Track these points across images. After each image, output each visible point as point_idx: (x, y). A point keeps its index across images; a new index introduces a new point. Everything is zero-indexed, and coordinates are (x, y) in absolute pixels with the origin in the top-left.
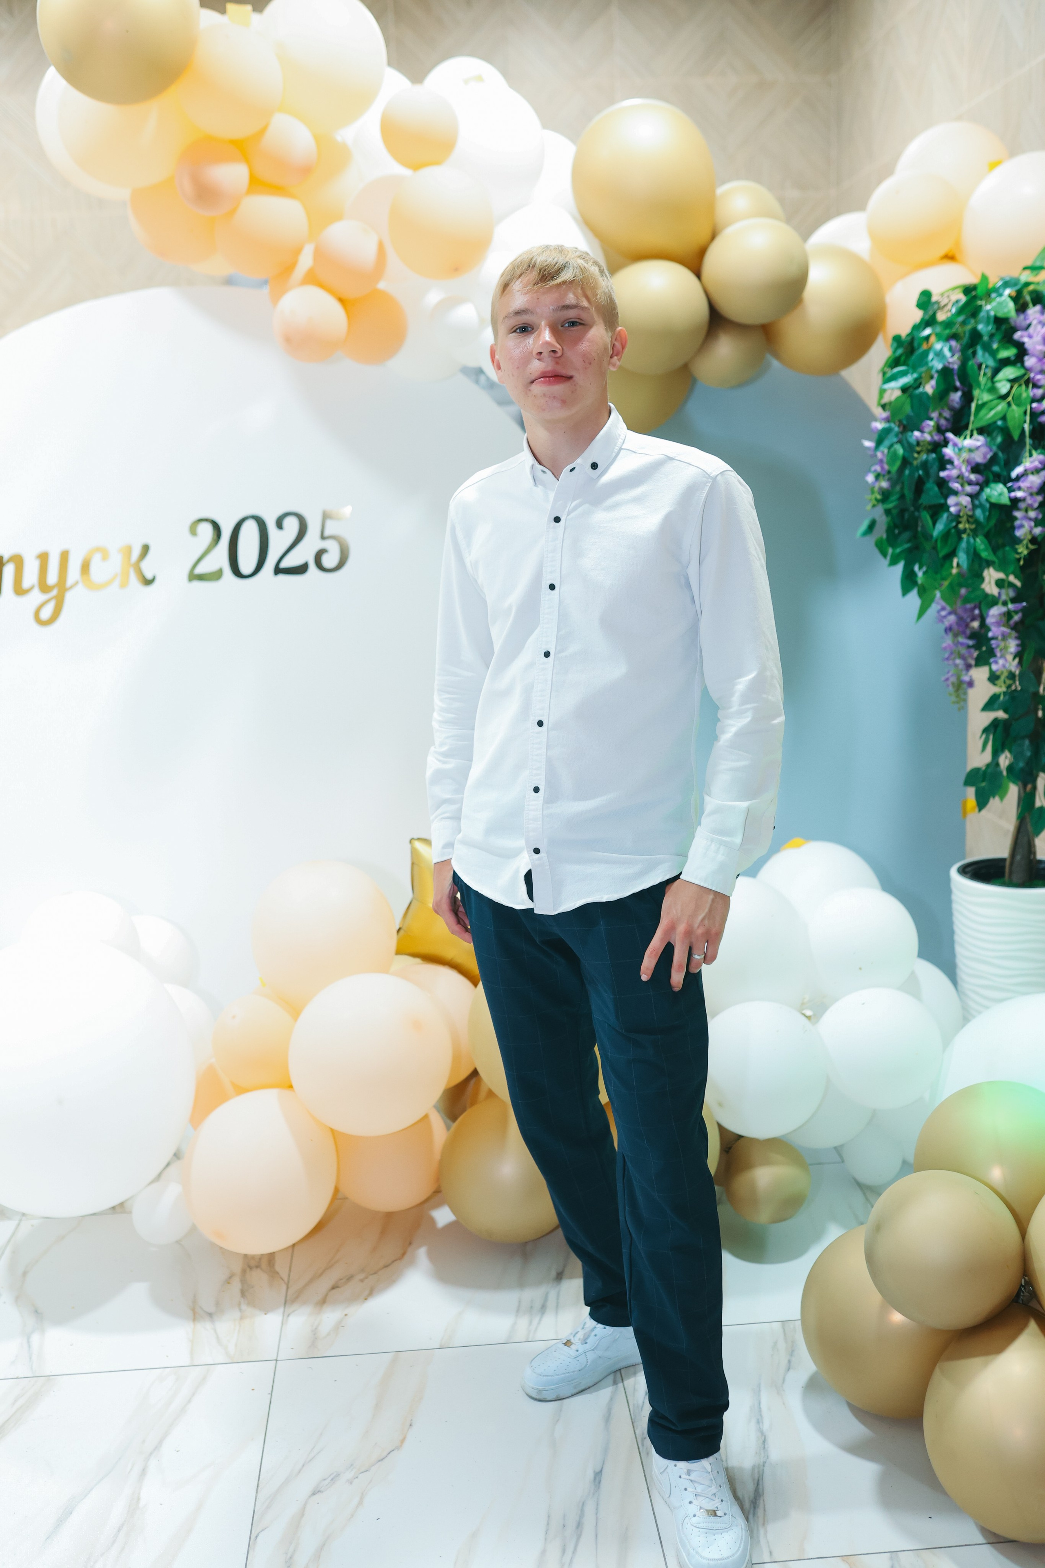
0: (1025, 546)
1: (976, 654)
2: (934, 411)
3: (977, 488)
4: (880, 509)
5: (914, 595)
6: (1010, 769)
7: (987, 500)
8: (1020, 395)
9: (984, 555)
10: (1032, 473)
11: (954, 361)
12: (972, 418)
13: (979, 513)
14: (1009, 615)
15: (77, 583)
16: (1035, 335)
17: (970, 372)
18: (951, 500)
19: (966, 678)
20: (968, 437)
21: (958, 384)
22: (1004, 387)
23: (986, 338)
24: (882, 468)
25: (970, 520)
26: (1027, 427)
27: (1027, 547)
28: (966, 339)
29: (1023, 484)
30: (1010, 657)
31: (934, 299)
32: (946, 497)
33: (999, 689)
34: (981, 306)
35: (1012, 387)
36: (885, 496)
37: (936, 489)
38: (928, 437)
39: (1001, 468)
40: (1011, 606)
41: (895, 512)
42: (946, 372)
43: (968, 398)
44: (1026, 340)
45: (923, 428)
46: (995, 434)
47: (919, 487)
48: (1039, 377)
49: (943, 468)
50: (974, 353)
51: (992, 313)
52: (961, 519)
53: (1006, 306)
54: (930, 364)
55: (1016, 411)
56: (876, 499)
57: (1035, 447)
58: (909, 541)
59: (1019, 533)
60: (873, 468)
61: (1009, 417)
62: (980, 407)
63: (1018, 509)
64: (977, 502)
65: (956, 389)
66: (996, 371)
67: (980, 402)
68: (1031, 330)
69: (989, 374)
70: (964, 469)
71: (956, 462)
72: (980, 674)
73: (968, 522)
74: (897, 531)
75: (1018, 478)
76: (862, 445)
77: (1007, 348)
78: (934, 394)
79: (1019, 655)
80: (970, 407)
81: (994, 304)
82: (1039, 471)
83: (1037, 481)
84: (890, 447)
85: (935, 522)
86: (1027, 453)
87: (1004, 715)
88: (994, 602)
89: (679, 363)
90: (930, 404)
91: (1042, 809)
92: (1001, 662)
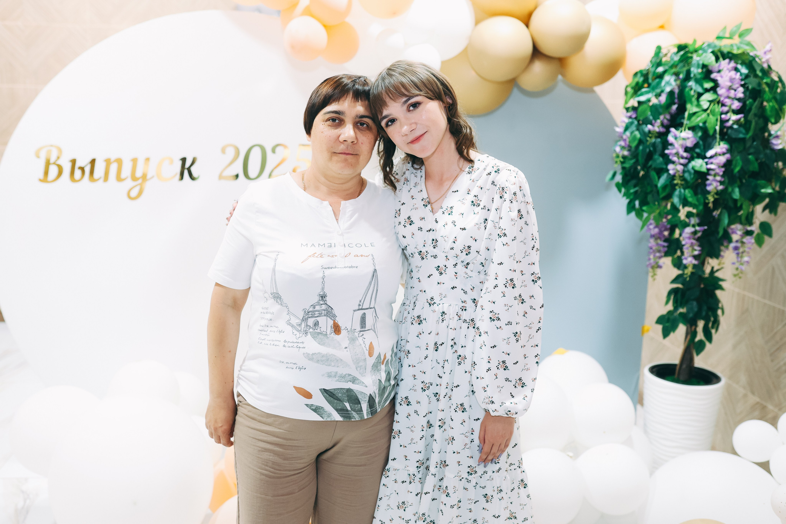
1: (666, 249)
2: (661, 115)
3: (687, 161)
4: (620, 167)
5: (633, 214)
6: (683, 315)
7: (693, 168)
8: (715, 110)
9: (690, 200)
10: (720, 155)
11: (676, 86)
12: (685, 120)
13: (687, 175)
14: (695, 233)
15: (153, 177)
16: (724, 76)
17: (685, 94)
18: (670, 167)
19: (659, 264)
20: (683, 131)
21: (676, 100)
22: (705, 105)
23: (695, 76)
24: (625, 143)
25: (682, 178)
26: (718, 128)
27: (713, 197)
28: (682, 76)
29: (715, 161)
30: (692, 256)
31: (663, 50)
32: (667, 164)
34: (692, 57)
35: (710, 105)
36: (625, 159)
37: (660, 159)
38: (657, 129)
39: (701, 151)
40: (698, 228)
41: (628, 169)
42: (671, 93)
43: (683, 109)
44: (719, 78)
45: (653, 123)
46: (697, 130)
47: (650, 156)
48: (726, 100)
49: (667, 149)
50: (688, 83)
51: (701, 63)
52: (675, 178)
53: (709, 58)
54: (663, 88)
55: (712, 120)
56: (620, 162)
57: (722, 139)
58: (638, 187)
59: (709, 188)
60: (619, 143)
61: (708, 121)
62: (691, 115)
63: (711, 175)
64: (686, 169)
65: (675, 104)
66: (700, 95)
67: (691, 112)
68: (722, 73)
69: (697, 96)
70: (679, 150)
71: (676, 145)
72: (666, 261)
73: (680, 179)
74: (628, 178)
75: (711, 157)
76: (614, 131)
77: (707, 82)
78: (665, 103)
79: (698, 256)
80: (683, 114)
81: (701, 57)
82: (724, 154)
83: (722, 159)
84: (632, 133)
85: (659, 178)
86: (717, 144)
87: (680, 286)
88: (686, 225)
89: (510, 77)
90: (661, 110)
91: (701, 341)
92: (689, 259)
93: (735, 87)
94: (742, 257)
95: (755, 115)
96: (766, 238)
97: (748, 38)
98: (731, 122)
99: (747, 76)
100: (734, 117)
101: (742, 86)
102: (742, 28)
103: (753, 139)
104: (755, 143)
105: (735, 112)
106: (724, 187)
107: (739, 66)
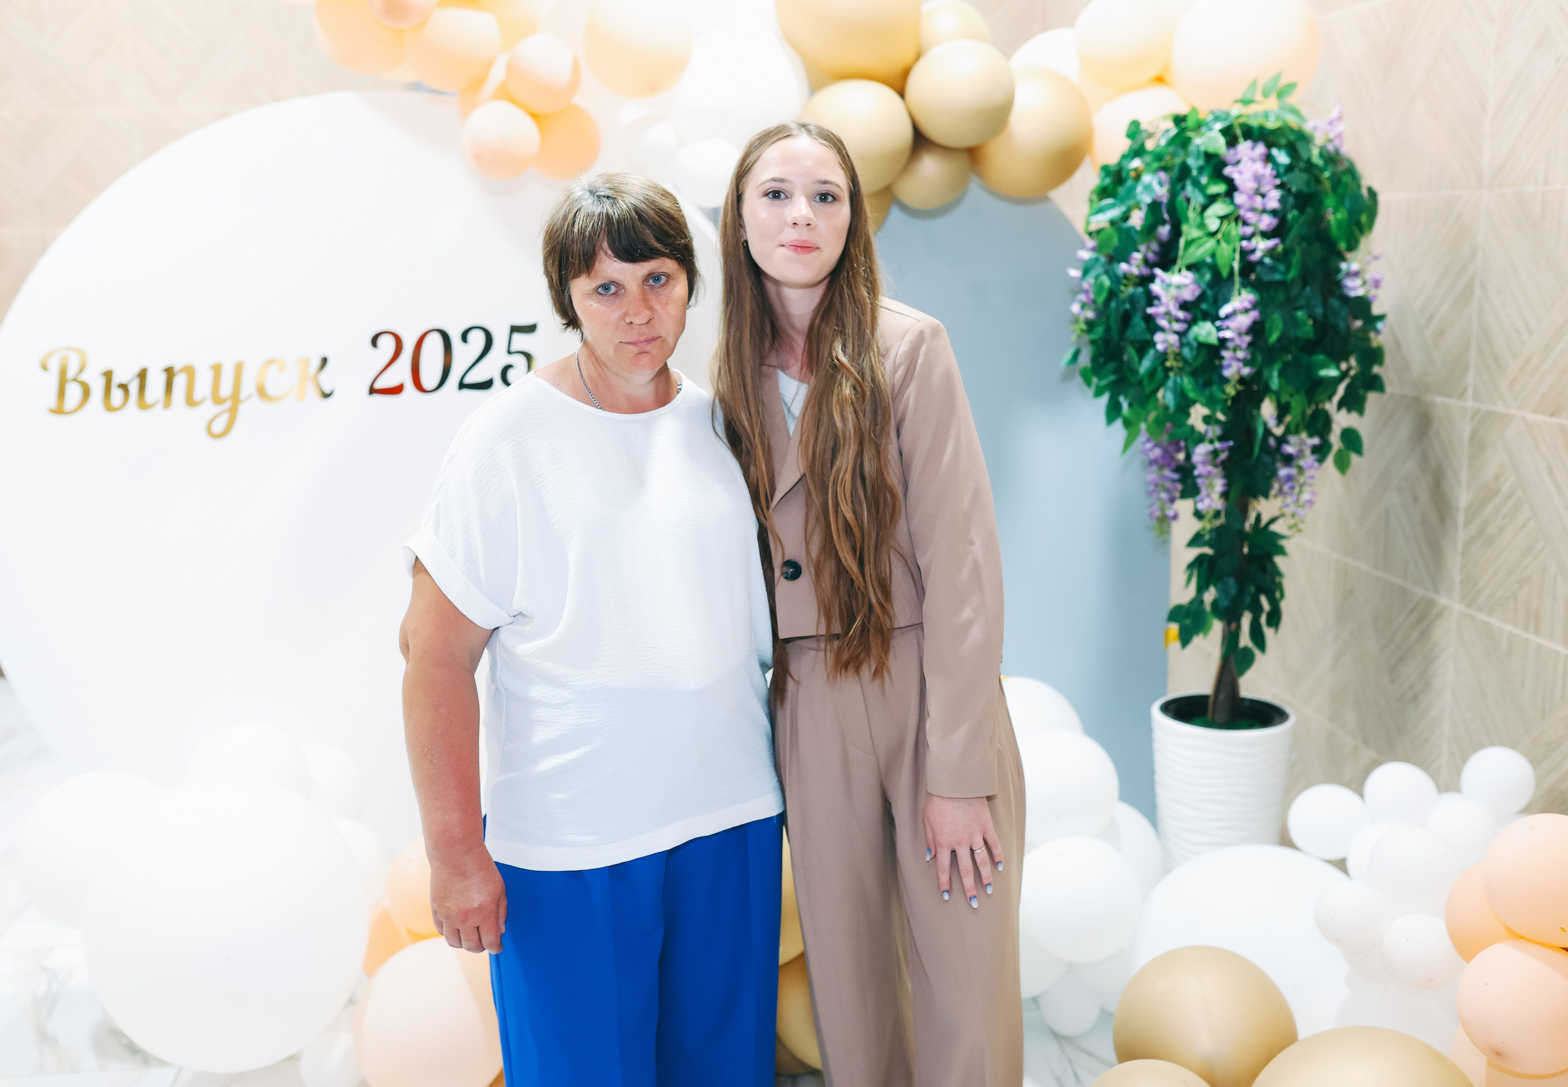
0: (1233, 387)
1: (1179, 487)
2: (1142, 243)
3: (1186, 326)
4: (1087, 338)
5: (1118, 424)
6: (1215, 604)
7: (1196, 339)
8: (1230, 232)
9: (1191, 395)
10: (1241, 313)
11: (1162, 192)
12: (1181, 252)
13: (1186, 352)
14: (1215, 453)
15: (250, 397)
16: (1245, 172)
17: (1178, 206)
18: (1158, 337)
19: (1170, 513)
20: (1176, 273)
21: (1166, 216)
22: (1213, 224)
23: (1194, 173)
24: (1088, 298)
25: (1178, 358)
26: (1236, 265)
27: (1235, 387)
28: (1175, 173)
29: (1234, 324)
30: (1216, 496)
31: (1142, 127)
32: (1153, 333)
33: (1206, 525)
34: (1191, 138)
35: (1221, 224)
36: (1090, 325)
37: (1143, 325)
38: (1135, 271)
39: (1210, 306)
40: (1217, 445)
41: (1100, 342)
42: (1155, 206)
43: (1176, 233)
44: (1236, 177)
45: (1130, 259)
46: (1203, 270)
47: (1126, 319)
48: (1249, 215)
49: (1150, 304)
50: (1183, 188)
51: (1203, 148)
52: (1168, 357)
53: (1217, 141)
54: (1139, 198)
55: (1225, 250)
56: (1082, 330)
57: (1244, 286)
58: (1115, 372)
59: (1227, 373)
60: (1078, 298)
61: (1218, 254)
62: (1189, 243)
63: (1227, 348)
64: (1184, 340)
65: (1164, 222)
66: (1204, 208)
67: (1190, 238)
68: (1241, 166)
69: (1199, 209)
70: (1171, 307)
71: (1164, 299)
72: (1184, 507)
73: (1175, 359)
74: (1101, 359)
75: (1227, 317)
76: (1067, 274)
77: (1216, 183)
78: (1142, 227)
79: (1225, 495)
80: (1178, 242)
81: (1205, 139)
82: (1246, 311)
83: (1244, 321)
84: (1097, 278)
85: (1141, 358)
86: (1236, 292)
87: (1208, 551)
88: (1200, 439)
89: (881, 185)
90: (1138, 238)
91: (1246, 650)
92: (1207, 501)
93: (1264, 190)
94: (1300, 493)
95: (1303, 239)
96: (1354, 457)
97: (1292, 100)
98: (1259, 254)
99: (1289, 169)
100: (1262, 245)
101: (1277, 187)
102: (1284, 81)
103: (1305, 278)
104: (1308, 289)
105: (1266, 235)
106: (1254, 370)
107: (1275, 151)
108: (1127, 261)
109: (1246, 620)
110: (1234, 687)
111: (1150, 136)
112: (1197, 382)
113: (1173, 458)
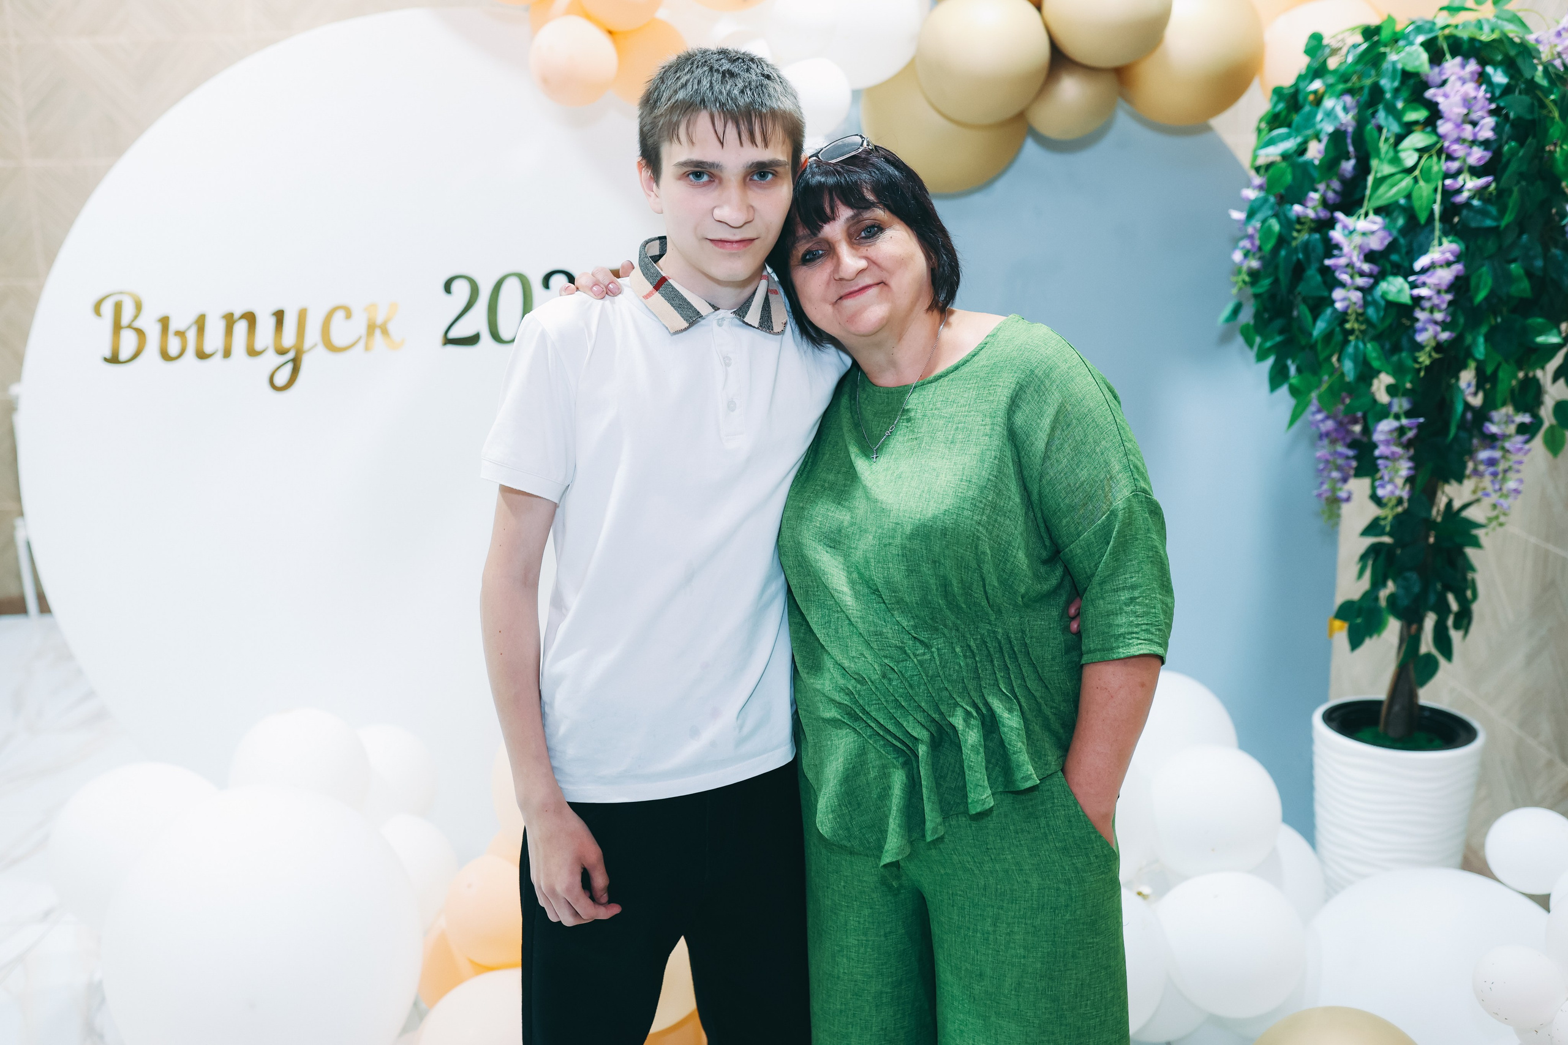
0: (1428, 355)
1: (1354, 464)
2: (1320, 182)
3: (1371, 281)
4: (1249, 290)
5: (1284, 390)
6: (1392, 599)
7: (1383, 297)
8: (1430, 168)
9: (1376, 364)
10: (1441, 266)
11: (1347, 119)
12: (1368, 192)
13: (1371, 311)
14: (1401, 430)
15: (315, 346)
16: (1452, 94)
17: (1368, 137)
18: (1338, 294)
19: (1343, 494)
20: (1362, 217)
21: (1351, 149)
22: (1409, 159)
23: (1388, 96)
24: (1253, 244)
25: (1361, 319)
26: (1437, 208)
27: (1430, 356)
28: (1365, 95)
29: (1432, 279)
30: (1400, 482)
31: (1325, 42)
32: (1331, 289)
33: (1386, 513)
34: (1384, 54)
35: (1420, 158)
36: (1255, 276)
37: (1319, 278)
38: (1311, 214)
39: (1400, 258)
40: (1404, 421)
41: (1265, 296)
42: (1338, 136)
43: (1364, 168)
44: (1440, 99)
45: (1305, 200)
46: (1395, 214)
47: (1298, 271)
48: (1455, 147)
49: (1330, 256)
50: (1374, 114)
51: (1399, 66)
52: (1348, 318)
53: (1418, 57)
54: (1319, 127)
55: (1424, 189)
56: (1244, 282)
57: (1445, 233)
58: (1281, 332)
59: (1420, 338)
60: (1241, 245)
61: (1415, 195)
62: (1380, 181)
63: (1423, 309)
64: (1369, 298)
65: (1348, 156)
66: (1399, 139)
67: (1379, 175)
68: (1447, 88)
69: (1392, 140)
70: (1355, 259)
71: (1346, 249)
72: (1359, 487)
73: (1357, 320)
74: (1266, 316)
75: (1424, 271)
76: (1229, 216)
77: (1415, 109)
78: (1321, 161)
79: (1410, 480)
80: (1365, 180)
81: (1402, 54)
82: (1449, 264)
83: (1445, 276)
84: (1264, 221)
85: (1315, 319)
86: (1436, 242)
87: (1387, 539)
88: (1384, 412)
89: (1012, 110)
90: (1316, 174)
91: (1429, 656)
92: (1389, 487)
93: (1474, 116)
94: (1504, 480)
95: (1522, 176)
98: (1465, 195)
99: (1507, 90)
100: (1472, 184)
101: (1492, 113)
103: (1521, 225)
104: (1525, 237)
105: (1475, 172)
106: (1454, 335)
107: (1489, 69)
108: (1302, 203)
109: (1430, 621)
110: (1413, 696)
111: (1334, 52)
112: (1382, 347)
113: (1350, 432)
